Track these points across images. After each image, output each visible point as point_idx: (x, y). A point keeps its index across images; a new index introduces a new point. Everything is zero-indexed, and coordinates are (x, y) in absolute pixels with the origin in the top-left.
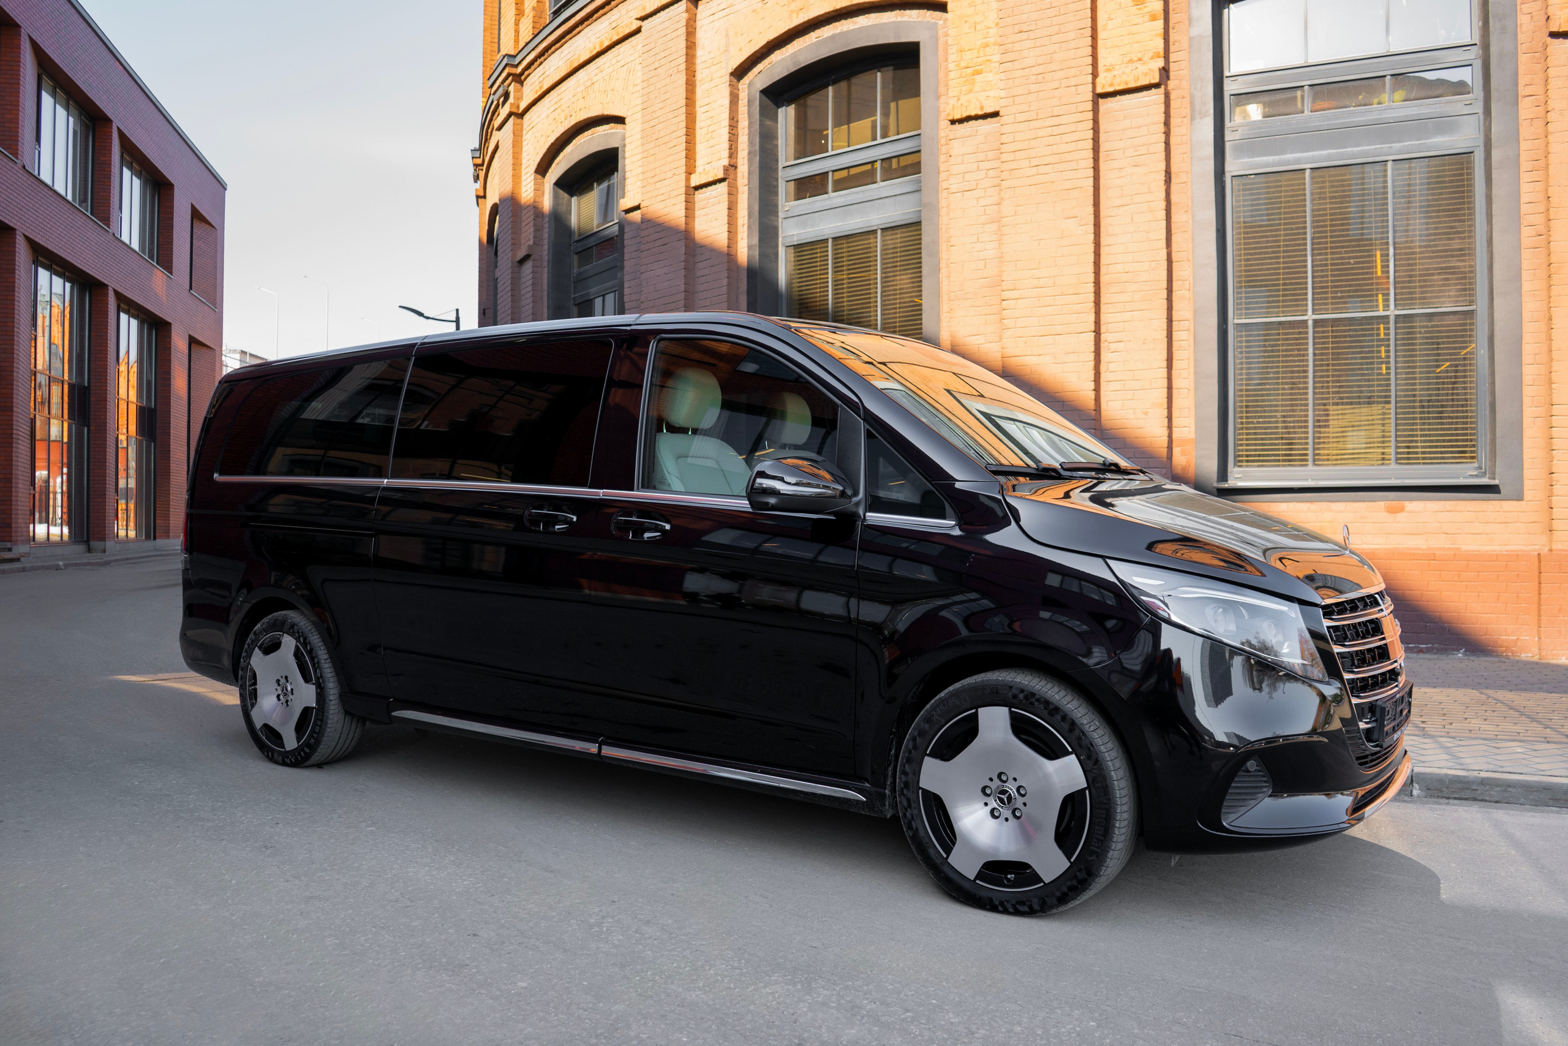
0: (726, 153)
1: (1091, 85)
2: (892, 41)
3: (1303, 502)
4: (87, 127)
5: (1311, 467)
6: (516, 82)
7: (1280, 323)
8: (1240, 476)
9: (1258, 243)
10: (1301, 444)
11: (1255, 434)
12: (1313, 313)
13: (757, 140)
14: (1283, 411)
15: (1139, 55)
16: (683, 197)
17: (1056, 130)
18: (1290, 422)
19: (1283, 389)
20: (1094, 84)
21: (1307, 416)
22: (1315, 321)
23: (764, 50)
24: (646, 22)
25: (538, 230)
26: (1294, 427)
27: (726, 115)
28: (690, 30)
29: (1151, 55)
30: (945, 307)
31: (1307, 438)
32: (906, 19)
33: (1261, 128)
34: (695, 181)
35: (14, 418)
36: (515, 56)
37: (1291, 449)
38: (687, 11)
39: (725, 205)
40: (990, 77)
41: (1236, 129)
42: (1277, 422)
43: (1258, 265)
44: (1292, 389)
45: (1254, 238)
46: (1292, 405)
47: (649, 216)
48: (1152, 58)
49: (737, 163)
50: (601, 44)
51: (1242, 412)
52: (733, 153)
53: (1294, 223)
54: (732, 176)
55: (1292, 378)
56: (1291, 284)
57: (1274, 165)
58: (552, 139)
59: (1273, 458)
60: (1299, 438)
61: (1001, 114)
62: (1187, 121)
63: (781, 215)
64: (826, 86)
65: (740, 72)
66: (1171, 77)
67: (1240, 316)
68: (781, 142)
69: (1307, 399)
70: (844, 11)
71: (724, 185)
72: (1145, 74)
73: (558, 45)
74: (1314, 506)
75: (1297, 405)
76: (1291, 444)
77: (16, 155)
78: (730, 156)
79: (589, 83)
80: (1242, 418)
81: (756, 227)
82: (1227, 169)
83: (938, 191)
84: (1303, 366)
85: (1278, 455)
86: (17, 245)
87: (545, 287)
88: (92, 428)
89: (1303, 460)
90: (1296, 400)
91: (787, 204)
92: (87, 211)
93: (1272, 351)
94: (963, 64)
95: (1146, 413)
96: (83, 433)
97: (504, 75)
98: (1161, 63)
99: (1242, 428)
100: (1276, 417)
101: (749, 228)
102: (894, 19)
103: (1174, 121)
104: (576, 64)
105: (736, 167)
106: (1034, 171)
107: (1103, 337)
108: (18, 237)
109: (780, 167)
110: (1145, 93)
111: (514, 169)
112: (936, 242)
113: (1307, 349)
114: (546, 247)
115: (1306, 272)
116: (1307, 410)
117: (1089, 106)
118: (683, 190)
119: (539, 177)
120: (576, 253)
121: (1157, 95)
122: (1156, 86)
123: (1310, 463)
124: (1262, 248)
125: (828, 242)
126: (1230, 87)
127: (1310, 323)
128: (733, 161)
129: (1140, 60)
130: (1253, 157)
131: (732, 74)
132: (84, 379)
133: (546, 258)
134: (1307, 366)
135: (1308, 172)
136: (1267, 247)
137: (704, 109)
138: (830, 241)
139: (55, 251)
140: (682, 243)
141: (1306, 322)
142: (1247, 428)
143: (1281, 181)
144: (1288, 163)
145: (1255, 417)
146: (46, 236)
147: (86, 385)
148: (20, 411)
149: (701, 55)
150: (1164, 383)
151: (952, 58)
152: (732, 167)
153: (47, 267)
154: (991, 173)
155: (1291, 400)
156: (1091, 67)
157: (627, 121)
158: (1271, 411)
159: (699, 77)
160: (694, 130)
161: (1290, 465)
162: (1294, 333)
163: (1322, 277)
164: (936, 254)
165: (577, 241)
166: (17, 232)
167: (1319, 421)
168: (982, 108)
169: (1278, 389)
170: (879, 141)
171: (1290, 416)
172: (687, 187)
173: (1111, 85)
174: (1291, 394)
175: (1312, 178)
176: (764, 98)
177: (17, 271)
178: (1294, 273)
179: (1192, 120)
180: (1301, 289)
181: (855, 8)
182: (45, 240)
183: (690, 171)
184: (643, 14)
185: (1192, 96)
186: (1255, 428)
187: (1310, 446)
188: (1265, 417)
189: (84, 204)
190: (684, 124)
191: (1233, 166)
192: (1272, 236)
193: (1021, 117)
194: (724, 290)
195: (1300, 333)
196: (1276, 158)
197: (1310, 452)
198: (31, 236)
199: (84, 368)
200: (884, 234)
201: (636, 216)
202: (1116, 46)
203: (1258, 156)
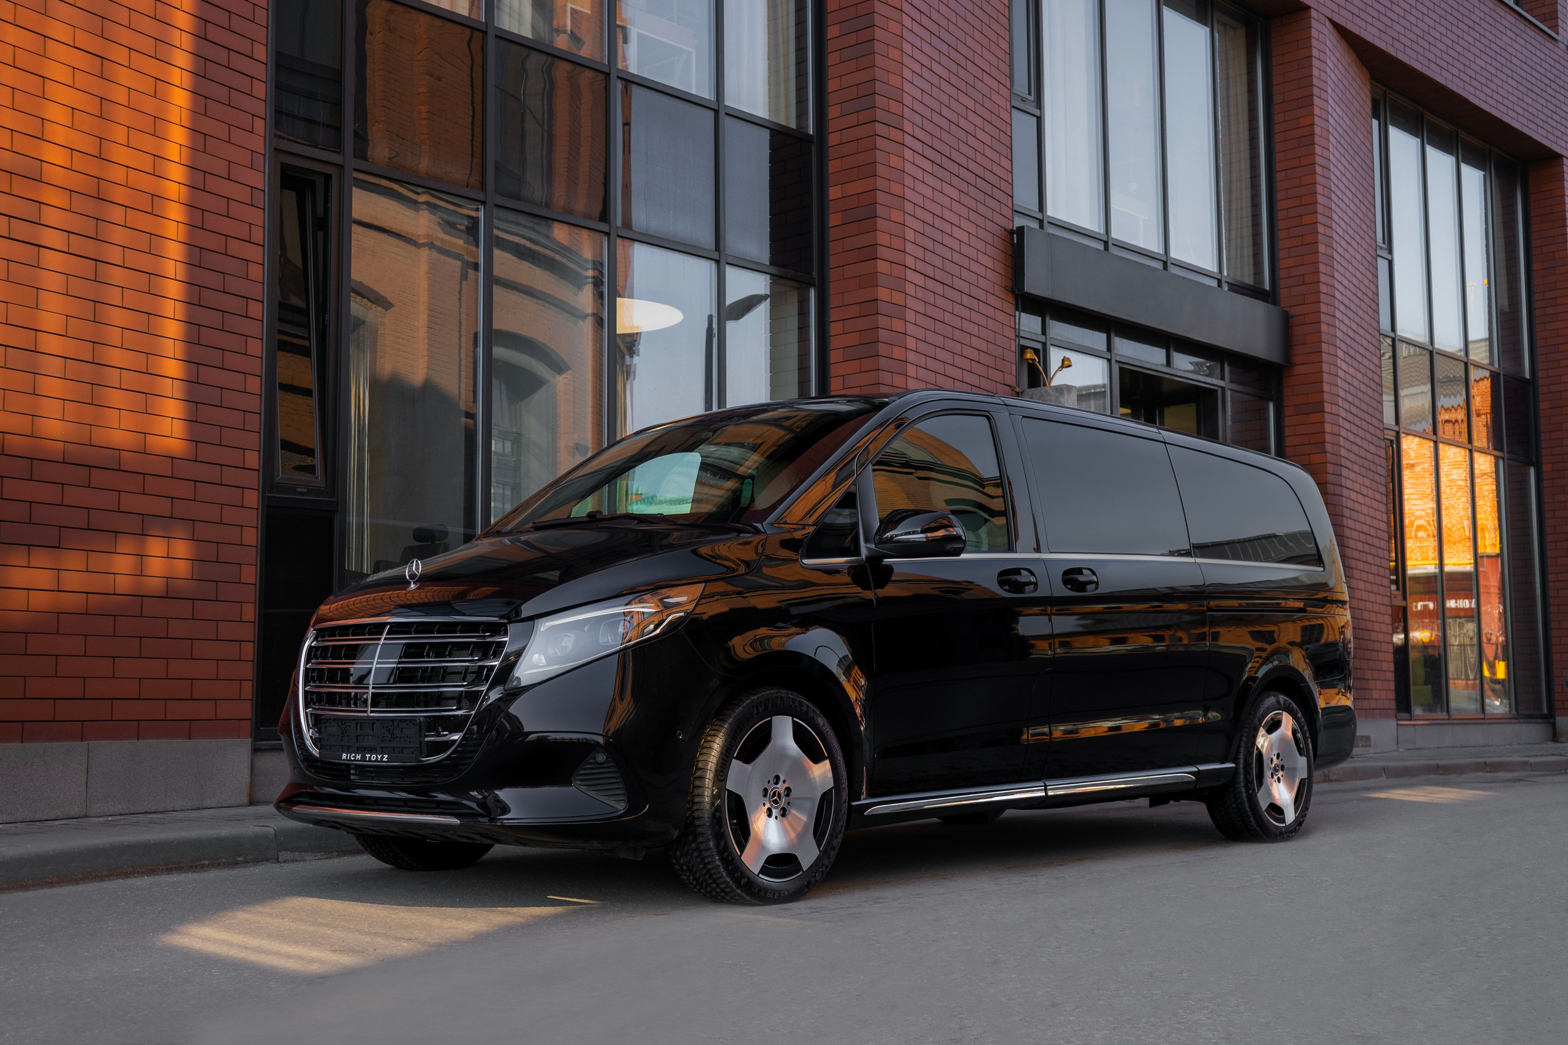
35: (1328, 428)
86: (1314, 43)
88: (1546, 468)
96: (1527, 481)
108: (1314, 23)
132: (1521, 364)
139: (1417, 66)
146: (1389, 31)
147: (1528, 376)
148: (1342, 413)
153: (1413, 125)
166: (1314, 13)
177: (1316, 101)
182: (1390, 40)
198: (1350, 27)
199: (1519, 342)
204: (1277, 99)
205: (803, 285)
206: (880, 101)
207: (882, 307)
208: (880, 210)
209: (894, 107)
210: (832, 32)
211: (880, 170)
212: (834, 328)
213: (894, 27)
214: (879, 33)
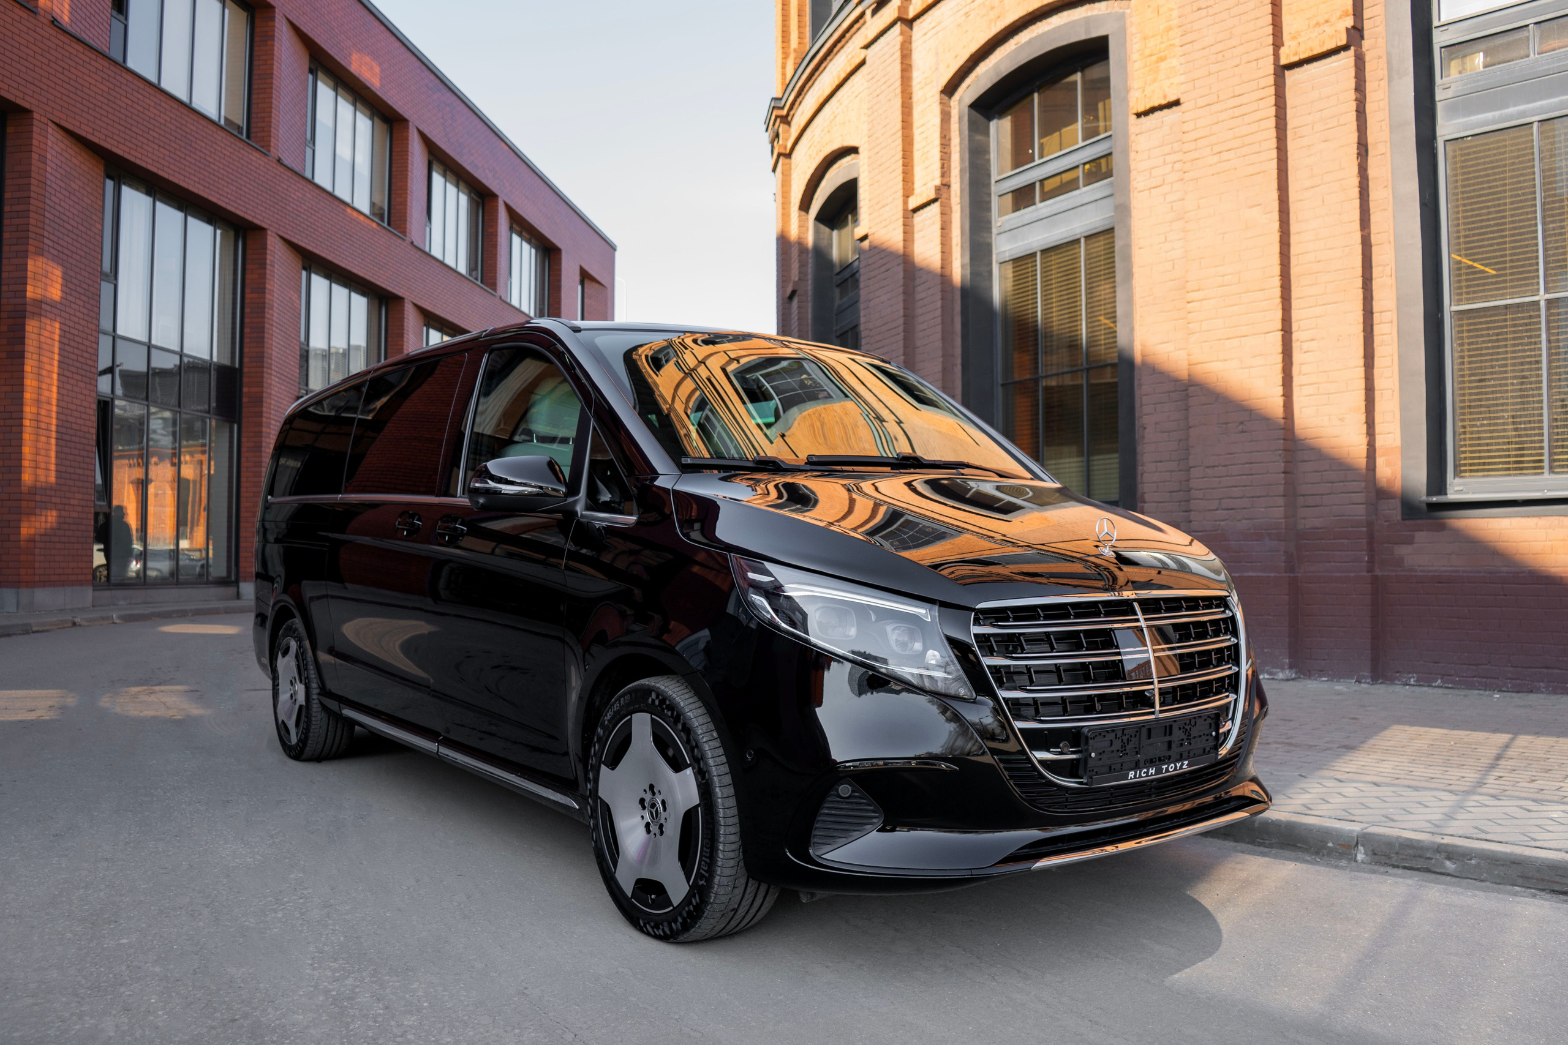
0: (938, 173)
1: (1272, 57)
2: (1083, 37)
3: (1529, 517)
4: (477, 204)
5: (1547, 475)
6: (784, 123)
7: (1506, 307)
8: (1461, 488)
9: (1477, 215)
10: (1535, 448)
11: (1479, 438)
12: (1546, 291)
13: (967, 156)
14: (1512, 410)
15: (1326, 17)
16: (901, 222)
17: (1237, 112)
18: (1520, 423)
19: (1513, 384)
20: (1276, 56)
21: (1541, 415)
22: (1549, 302)
23: (970, 64)
24: (870, 49)
25: (803, 265)
26: (1525, 429)
27: (937, 135)
28: (905, 52)
29: (1338, 14)
30: (1137, 316)
31: (1542, 441)
32: (1095, 12)
33: (1478, 81)
34: (913, 203)
36: (780, 99)
37: (1522, 456)
38: (902, 33)
39: (938, 226)
40: (1174, 62)
41: (1448, 86)
42: (1504, 424)
43: (1478, 241)
44: (1522, 383)
45: (1473, 210)
46: (1523, 403)
47: (877, 242)
48: (1340, 18)
49: (950, 181)
50: (839, 77)
51: (1464, 414)
52: (945, 171)
53: (1520, 188)
54: (944, 196)
55: (1522, 370)
56: (1519, 260)
57: (1494, 122)
58: (808, 176)
59: (1501, 466)
60: (1532, 442)
61: (1181, 101)
62: (1384, 83)
63: (994, 231)
64: (1031, 93)
65: (950, 89)
66: (1366, 36)
67: (1459, 302)
68: (993, 156)
69: (1540, 395)
70: (1038, 13)
71: (937, 205)
72: (1332, 37)
73: (810, 83)
74: (1543, 522)
75: (1528, 403)
76: (1523, 449)
77: (404, 233)
78: (943, 175)
79: (832, 117)
80: (1463, 420)
81: (967, 245)
82: (1438, 133)
83: (1129, 191)
84: (1535, 356)
85: (1509, 463)
87: (810, 321)
89: (1537, 467)
90: (1528, 396)
91: (1002, 219)
92: (476, 279)
93: (1498, 340)
94: (1147, 52)
95: (1342, 420)
97: (773, 118)
98: (1349, 22)
99: (1465, 433)
100: (1503, 417)
101: (962, 247)
102: (1084, 15)
103: (1370, 86)
104: (821, 100)
105: (949, 186)
106: (1216, 158)
107: (1295, 336)
108: (406, 305)
109: (993, 182)
110: (1333, 58)
111: (783, 208)
112: (1128, 246)
113: (1539, 336)
114: (810, 282)
115: (1537, 245)
116: (1542, 408)
117: (1271, 80)
118: (900, 214)
119: (803, 213)
120: (838, 286)
121: (1347, 59)
122: (1345, 48)
123: (1546, 470)
124: (1482, 221)
125: (1036, 256)
126: (1439, 39)
127: (1542, 304)
128: (945, 180)
129: (1327, 21)
130: (1469, 116)
131: (942, 92)
133: (810, 293)
134: (1540, 355)
135: (1535, 125)
136: (1488, 220)
137: (920, 130)
138: (1039, 255)
139: (442, 315)
140: (901, 267)
141: (1537, 303)
142: (1472, 433)
143: (1505, 140)
144: (1511, 117)
145: (1478, 419)
146: (433, 303)
149: (917, 76)
150: (1361, 384)
151: (1136, 47)
152: (947, 186)
154: (1177, 166)
155: (1521, 397)
156: (1271, 37)
157: (860, 150)
158: (1497, 411)
159: (916, 98)
160: (912, 152)
161: (1521, 474)
162: (1523, 318)
163: (1557, 248)
164: (1128, 258)
165: (838, 274)
166: (406, 301)
167: (1556, 420)
168: (1165, 97)
169: (1506, 385)
170: (1081, 144)
171: (1521, 416)
172: (905, 210)
173: (1296, 54)
174: (1521, 390)
175: (1540, 133)
176: (974, 113)
178: (1521, 247)
179: (1389, 82)
180: (1531, 265)
181: (1047, 8)
183: (908, 193)
184: (866, 42)
185: (1389, 55)
186: (1479, 432)
187: (1546, 451)
188: (1490, 418)
189: (474, 273)
190: (900, 148)
191: (1446, 128)
192: (1495, 206)
193: (1201, 102)
194: (939, 312)
195: (1530, 317)
196: (1497, 114)
197: (1546, 458)
198: (420, 304)
200: (1089, 242)
201: (866, 244)
202: (1302, 10)
203: (1474, 115)
204: (390, 331)
205: (231, 423)
206: (265, 360)
207: (264, 434)
208: (264, 399)
209: (270, 361)
210: (247, 330)
211: (265, 385)
212: (243, 439)
213: (270, 332)
214: (266, 335)
